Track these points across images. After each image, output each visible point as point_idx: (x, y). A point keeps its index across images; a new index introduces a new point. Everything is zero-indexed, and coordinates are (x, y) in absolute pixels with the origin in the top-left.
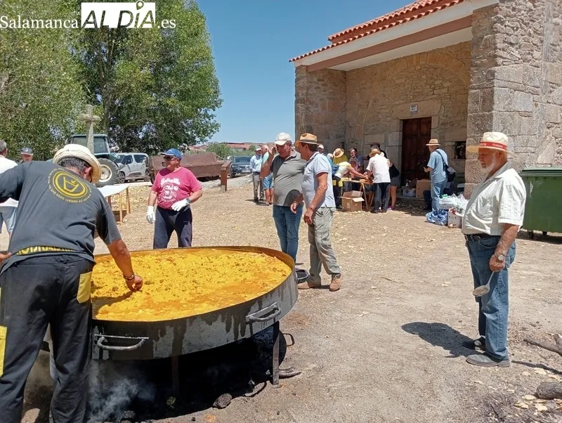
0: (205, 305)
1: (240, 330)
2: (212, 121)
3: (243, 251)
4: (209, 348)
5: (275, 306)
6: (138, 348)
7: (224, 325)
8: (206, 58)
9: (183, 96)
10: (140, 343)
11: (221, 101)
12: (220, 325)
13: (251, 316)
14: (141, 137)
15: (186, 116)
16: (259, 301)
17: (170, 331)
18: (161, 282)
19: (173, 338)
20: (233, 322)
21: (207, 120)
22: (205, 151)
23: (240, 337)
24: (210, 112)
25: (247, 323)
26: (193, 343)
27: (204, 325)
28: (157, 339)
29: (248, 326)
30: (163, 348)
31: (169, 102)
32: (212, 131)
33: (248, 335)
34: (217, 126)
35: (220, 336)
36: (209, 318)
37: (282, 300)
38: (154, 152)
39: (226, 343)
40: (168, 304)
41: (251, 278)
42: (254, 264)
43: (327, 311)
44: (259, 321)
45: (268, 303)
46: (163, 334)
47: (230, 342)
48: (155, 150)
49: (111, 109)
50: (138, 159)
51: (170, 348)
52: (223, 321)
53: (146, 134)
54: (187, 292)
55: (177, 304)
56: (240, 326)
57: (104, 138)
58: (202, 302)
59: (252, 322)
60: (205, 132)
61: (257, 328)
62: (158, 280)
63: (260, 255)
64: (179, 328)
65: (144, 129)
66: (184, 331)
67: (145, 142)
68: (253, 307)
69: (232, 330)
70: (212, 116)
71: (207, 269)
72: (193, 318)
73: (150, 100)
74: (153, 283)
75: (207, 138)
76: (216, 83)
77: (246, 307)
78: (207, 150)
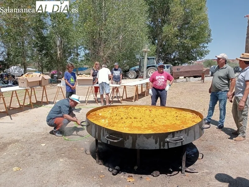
0: (150, 130)
1: (162, 144)
2: (206, 49)
3: (185, 111)
4: (147, 149)
5: (182, 138)
6: (118, 142)
7: (154, 141)
8: (205, 20)
9: (192, 38)
10: (119, 140)
11: (211, 39)
12: (152, 140)
13: (168, 139)
14: (172, 58)
15: (192, 48)
16: (173, 133)
17: (130, 138)
18: (140, 118)
19: (132, 141)
20: (158, 140)
21: (203, 49)
22: (203, 63)
23: (162, 148)
24: (206, 45)
25: (166, 142)
26: (140, 145)
27: (145, 139)
28: (126, 140)
29: (166, 144)
30: (128, 144)
31: (185, 41)
32: (205, 54)
33: (166, 147)
34: (208, 52)
35: (152, 145)
36: (148, 136)
37: (188, 135)
38: (177, 64)
39: (155, 149)
40: (136, 127)
41: (178, 123)
42: (185, 117)
43: (229, 147)
44: (171, 142)
45: (178, 135)
46: (128, 139)
47: (157, 149)
49: (161, 46)
50: (168, 67)
51: (131, 145)
52: (154, 139)
53: (175, 57)
54: (147, 124)
55: (139, 128)
56: (162, 143)
57: (154, 58)
59: (168, 142)
60: (202, 55)
61: (171, 146)
62: (140, 117)
63: (192, 113)
64: (134, 138)
65: (174, 54)
66: (136, 139)
67: (173, 60)
68: (169, 136)
69: (158, 144)
70: (206, 47)
71: (162, 116)
72: (140, 135)
73: (177, 41)
74: (137, 118)
75: (203, 57)
76: (210, 31)
77: (166, 135)
78: (204, 63)
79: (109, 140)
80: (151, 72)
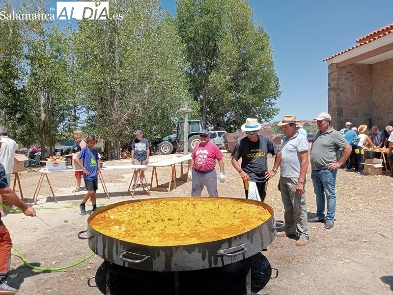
0: (194, 239)
1: (213, 260)
2: (274, 107)
3: (247, 203)
4: (189, 270)
5: (243, 247)
6: (142, 262)
7: (200, 255)
8: (269, 64)
9: (253, 92)
10: (143, 260)
11: (281, 93)
12: (197, 255)
13: (221, 251)
14: (225, 120)
15: (254, 105)
16: (229, 241)
17: (162, 253)
18: (179, 219)
19: (165, 259)
20: (207, 253)
21: (270, 106)
22: (270, 128)
23: (213, 266)
24: (273, 101)
25: (219, 256)
26: (178, 265)
27: (185, 253)
28: (155, 259)
29: (219, 259)
30: (159, 265)
32: (273, 114)
33: (220, 265)
34: (277, 110)
35: (197, 262)
36: (190, 248)
37: (252, 242)
38: (234, 130)
39: (202, 268)
40: (171, 235)
41: (237, 223)
42: (247, 213)
43: (315, 256)
44: (226, 256)
45: (237, 244)
46: (159, 255)
47: (205, 268)
48: (235, 128)
49: (208, 103)
50: (220, 135)
51: (163, 266)
52: (199, 252)
53: (229, 119)
54: (189, 229)
55: (176, 236)
56: (213, 257)
57: (198, 122)
58: (193, 237)
59: (222, 256)
60: (268, 115)
61: (227, 262)
62: (177, 218)
63: (257, 206)
64: (169, 253)
65: (228, 115)
66: (172, 255)
67: (227, 124)
68: (223, 245)
69: (207, 260)
70: (274, 104)
71: (212, 214)
72: (177, 247)
73: (231, 96)
74: (173, 220)
75: (270, 119)
76: (277, 80)
77: (219, 244)
78: (273, 127)
79: (127, 261)
80: (195, 142)
